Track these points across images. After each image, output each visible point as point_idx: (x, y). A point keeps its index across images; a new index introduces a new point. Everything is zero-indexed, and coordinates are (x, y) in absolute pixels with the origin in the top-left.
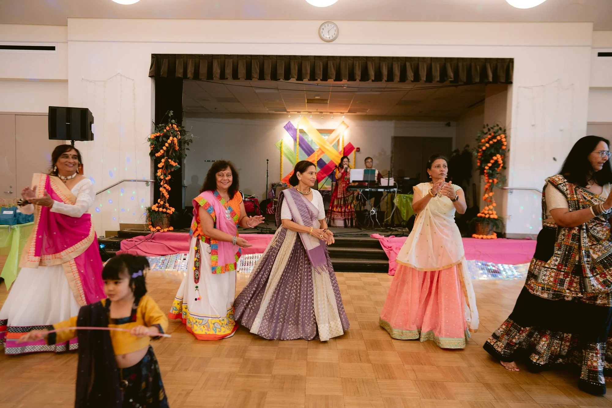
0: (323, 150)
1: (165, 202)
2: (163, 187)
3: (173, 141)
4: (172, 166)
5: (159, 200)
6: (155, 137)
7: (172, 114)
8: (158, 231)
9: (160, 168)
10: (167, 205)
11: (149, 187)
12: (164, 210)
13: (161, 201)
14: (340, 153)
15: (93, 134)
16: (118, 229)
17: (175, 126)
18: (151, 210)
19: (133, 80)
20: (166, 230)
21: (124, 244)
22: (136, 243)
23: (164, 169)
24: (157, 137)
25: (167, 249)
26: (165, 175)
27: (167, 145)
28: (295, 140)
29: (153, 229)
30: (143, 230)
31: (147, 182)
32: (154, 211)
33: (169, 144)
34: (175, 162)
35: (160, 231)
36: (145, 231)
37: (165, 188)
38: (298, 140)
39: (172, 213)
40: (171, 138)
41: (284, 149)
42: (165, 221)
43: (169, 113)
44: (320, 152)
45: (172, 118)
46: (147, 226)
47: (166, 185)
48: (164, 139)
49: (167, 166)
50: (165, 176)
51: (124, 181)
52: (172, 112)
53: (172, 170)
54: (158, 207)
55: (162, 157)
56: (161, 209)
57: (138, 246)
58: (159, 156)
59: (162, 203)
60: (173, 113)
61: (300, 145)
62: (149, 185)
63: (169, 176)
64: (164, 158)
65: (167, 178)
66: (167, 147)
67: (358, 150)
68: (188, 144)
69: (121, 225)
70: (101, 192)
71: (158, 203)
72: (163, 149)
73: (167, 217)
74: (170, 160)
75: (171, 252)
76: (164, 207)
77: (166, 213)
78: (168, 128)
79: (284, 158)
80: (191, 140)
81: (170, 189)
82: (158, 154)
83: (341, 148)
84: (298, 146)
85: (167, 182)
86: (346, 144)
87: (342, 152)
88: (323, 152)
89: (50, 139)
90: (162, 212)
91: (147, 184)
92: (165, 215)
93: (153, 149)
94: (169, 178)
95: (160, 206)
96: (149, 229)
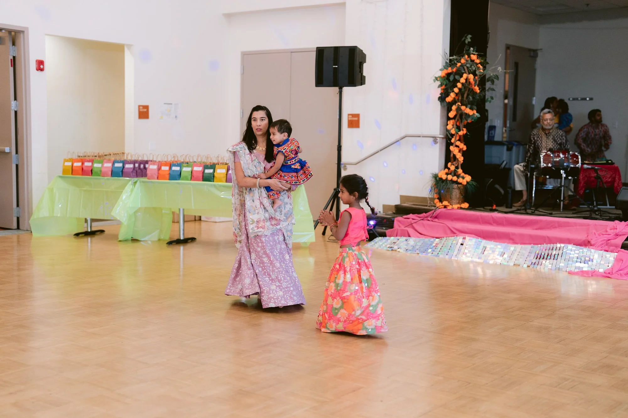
1: (457, 168)
2: (454, 145)
3: (467, 79)
4: (468, 115)
5: (450, 164)
6: (445, 74)
7: (469, 40)
8: (445, 207)
9: (451, 119)
10: (460, 171)
11: (438, 145)
12: (455, 178)
13: (452, 166)
15: (365, 77)
16: (397, 202)
17: (474, 57)
18: (438, 179)
20: (456, 206)
21: (399, 221)
22: (412, 222)
23: (456, 119)
24: (449, 75)
26: (459, 128)
27: (459, 85)
29: (439, 204)
30: (426, 206)
31: (435, 139)
32: (441, 179)
33: (462, 84)
34: (471, 109)
35: (447, 208)
36: (429, 206)
37: (457, 147)
39: (465, 183)
40: (465, 76)
42: (456, 193)
43: (466, 38)
45: (471, 45)
46: (432, 199)
47: (458, 143)
48: (457, 77)
49: (461, 116)
50: (457, 130)
51: (406, 137)
52: (470, 36)
53: (469, 121)
54: (447, 174)
55: (454, 102)
56: (450, 177)
57: (414, 225)
58: (450, 101)
59: (452, 168)
60: (471, 38)
62: (438, 142)
63: (465, 129)
64: (455, 105)
65: (461, 133)
66: (460, 89)
68: (493, 82)
69: (402, 197)
70: (378, 152)
71: (449, 169)
72: (454, 92)
73: (459, 188)
74: (463, 108)
76: (455, 174)
77: (457, 182)
78: (463, 61)
80: (497, 76)
81: (465, 148)
82: (449, 99)
85: (460, 139)
89: (316, 86)
90: (452, 181)
91: (435, 142)
92: (455, 186)
93: (443, 92)
94: (464, 132)
95: (449, 172)
96: (434, 205)
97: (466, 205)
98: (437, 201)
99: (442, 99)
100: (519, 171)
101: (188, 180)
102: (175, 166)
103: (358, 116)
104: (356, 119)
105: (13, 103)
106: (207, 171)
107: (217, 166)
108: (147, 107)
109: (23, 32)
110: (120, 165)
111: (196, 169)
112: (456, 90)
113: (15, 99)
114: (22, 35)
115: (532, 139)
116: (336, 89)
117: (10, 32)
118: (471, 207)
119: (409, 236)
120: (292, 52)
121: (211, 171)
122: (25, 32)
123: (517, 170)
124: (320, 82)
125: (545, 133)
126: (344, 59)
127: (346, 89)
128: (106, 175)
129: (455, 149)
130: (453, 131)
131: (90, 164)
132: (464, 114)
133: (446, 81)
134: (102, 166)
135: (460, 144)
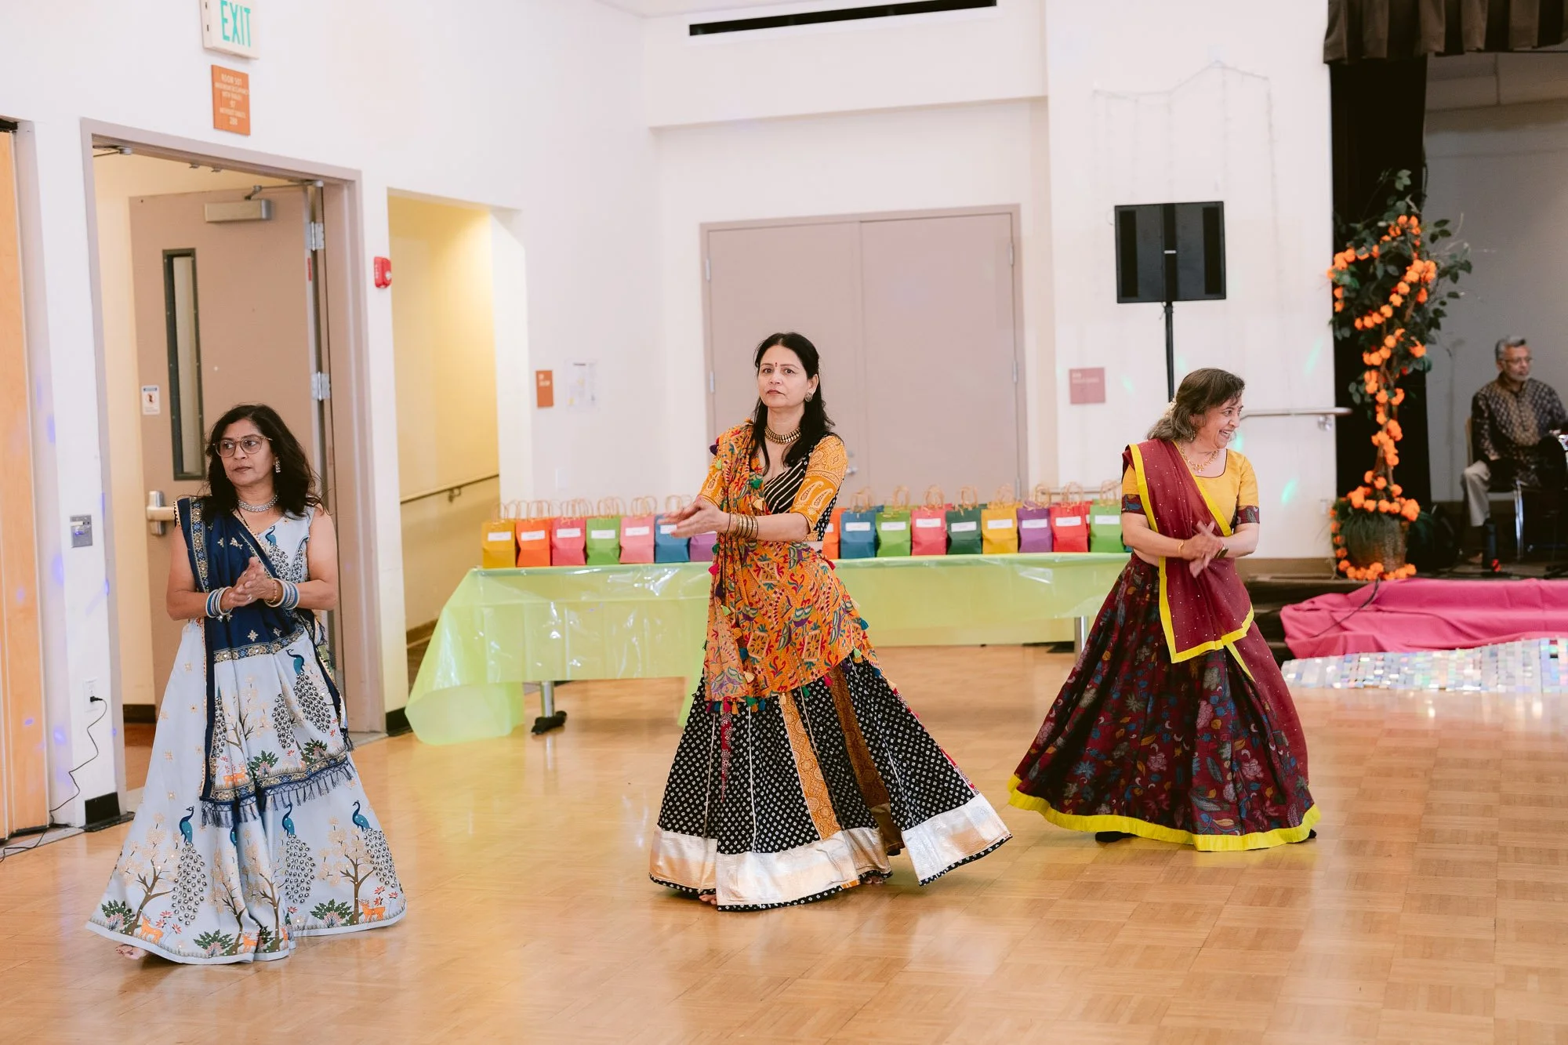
1: (1387, 482)
2: (1384, 429)
3: (1420, 274)
5: (1368, 476)
6: (1349, 263)
7: (1408, 182)
8: (1382, 577)
9: (1372, 367)
11: (1331, 432)
12: (1393, 507)
13: (1375, 477)
17: (1411, 221)
18: (1350, 510)
19: (1266, 78)
20: (1399, 573)
21: (1291, 618)
22: (1338, 617)
23: (1382, 369)
24: (1360, 264)
25: (1449, 631)
26: (1390, 390)
27: (1403, 288)
29: (1352, 572)
30: (1329, 578)
31: (1322, 417)
32: (1362, 510)
33: (1411, 284)
35: (1389, 578)
36: (1337, 578)
37: (1388, 432)
39: (1414, 518)
40: (1419, 265)
43: (1394, 176)
46: (1334, 561)
47: (1390, 424)
48: (1391, 269)
49: (1394, 357)
50: (1390, 393)
53: (1409, 371)
54: (1372, 498)
55: (1389, 326)
57: (1346, 624)
58: (1371, 325)
59: (1378, 482)
62: (1330, 425)
63: (1401, 391)
64: (1392, 335)
65: (1395, 401)
66: (1404, 297)
68: (1455, 278)
71: (1368, 485)
72: (1391, 303)
74: (1414, 340)
75: (1465, 641)
76: (1390, 497)
77: (1399, 516)
78: (1396, 232)
81: (1401, 435)
82: (1367, 322)
85: (1395, 412)
89: (1119, 301)
90: (1389, 513)
91: (1322, 425)
92: (1396, 523)
93: (1339, 307)
94: (1399, 397)
95: (1373, 495)
96: (1342, 574)
97: (1411, 569)
98: (1344, 564)
99: (1340, 321)
100: (1478, 483)
101: (903, 554)
102: (853, 519)
103: (1099, 373)
104: (1095, 380)
105: (315, 378)
106: (956, 528)
107: (984, 512)
108: (548, 375)
109: (352, 182)
111: (921, 523)
112: (1396, 300)
113: (320, 369)
114: (346, 192)
115: (1484, 407)
117: (304, 181)
118: (1422, 572)
119: (1381, 649)
120: (865, 220)
121: (971, 526)
122: (357, 184)
123: (1475, 478)
124: (1129, 290)
125: (1512, 392)
126: (1192, 234)
128: (636, 558)
129: (1387, 440)
130: (1383, 397)
131: (576, 533)
132: (1403, 354)
133: (1346, 279)
134: (618, 535)
135: (1395, 427)
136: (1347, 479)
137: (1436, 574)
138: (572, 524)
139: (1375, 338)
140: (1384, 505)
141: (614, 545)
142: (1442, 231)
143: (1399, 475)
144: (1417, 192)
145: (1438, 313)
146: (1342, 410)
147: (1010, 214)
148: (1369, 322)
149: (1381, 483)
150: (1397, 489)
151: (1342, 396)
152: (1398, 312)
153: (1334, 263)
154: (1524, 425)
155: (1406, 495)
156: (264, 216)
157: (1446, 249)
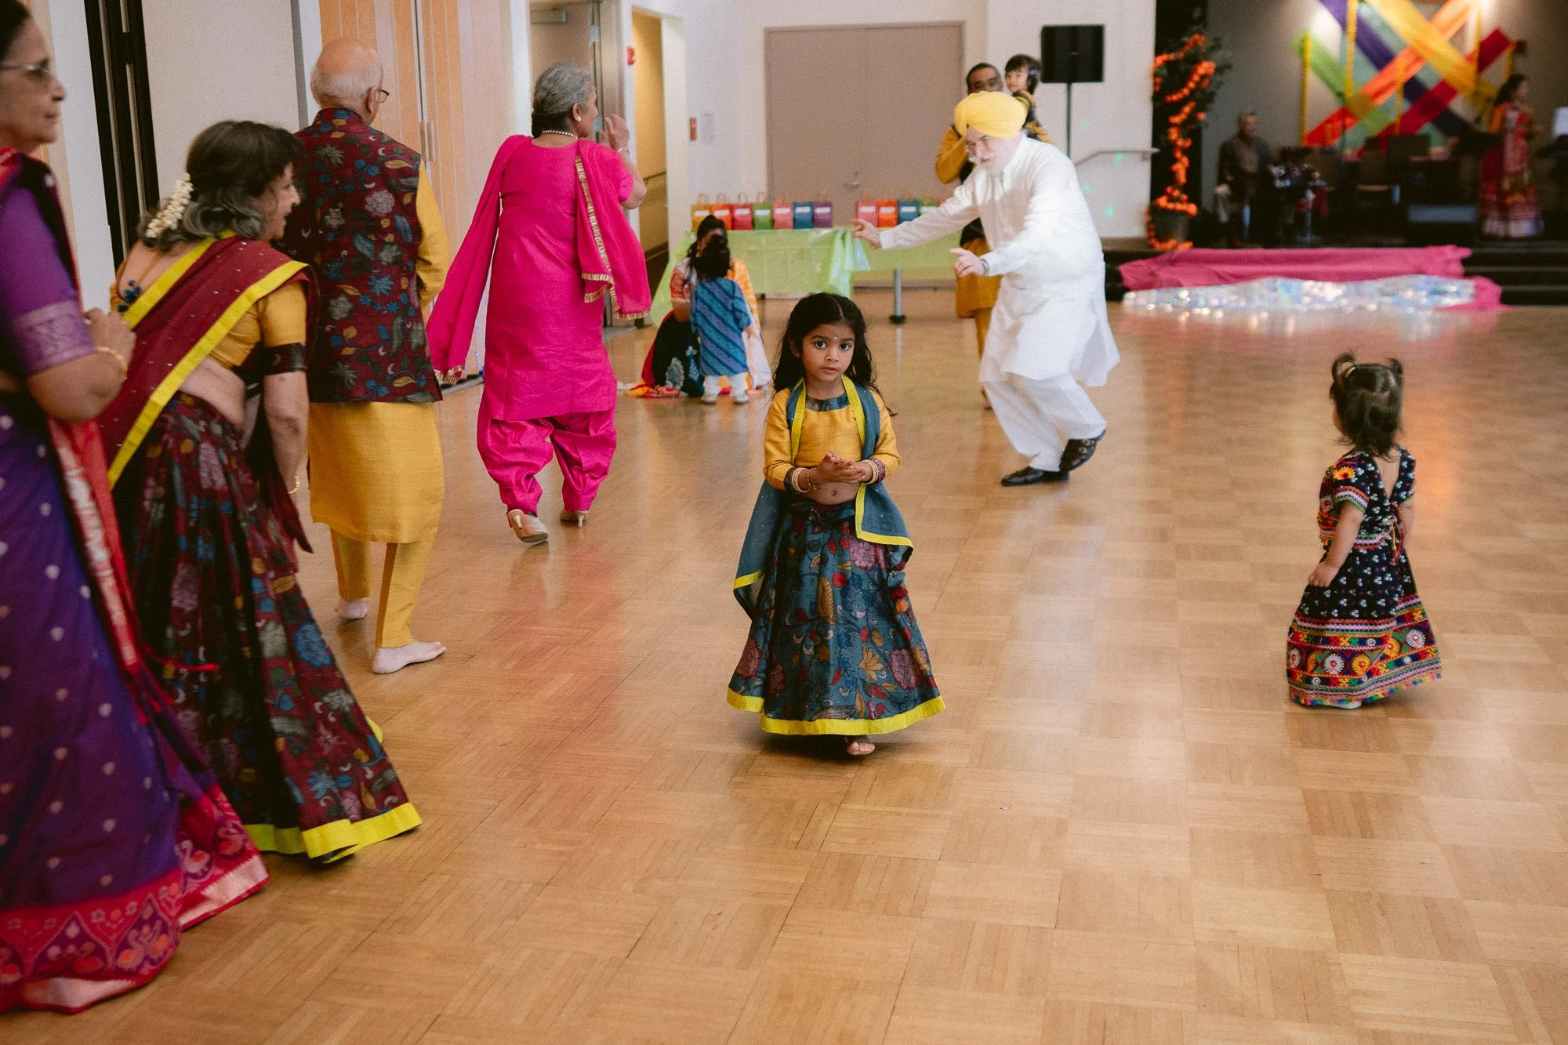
0: (1422, 52)
1: (1181, 192)
2: (1180, 161)
5: (1169, 190)
6: (1164, 62)
7: (1199, 15)
9: (1175, 125)
11: (1147, 164)
13: (1173, 190)
14: (1469, 59)
15: (1104, 73)
18: (1158, 209)
20: (1185, 245)
22: (1152, 270)
23: (1184, 127)
24: (1171, 63)
26: (1184, 138)
27: (1196, 77)
28: (1344, 25)
29: (1160, 246)
30: (1145, 249)
31: (1144, 154)
32: (1165, 209)
33: (1202, 75)
37: (1182, 163)
38: (1352, 28)
39: (1192, 213)
40: (1205, 64)
41: (1310, 56)
42: (1181, 227)
43: (1191, 11)
44: (1411, 58)
45: (1197, 21)
48: (1187, 66)
51: (1100, 153)
53: (1195, 128)
55: (1184, 101)
58: (1176, 100)
60: (1200, 11)
61: (1359, 42)
63: (1189, 140)
64: (1187, 107)
67: (1521, 48)
68: (1223, 73)
71: (1169, 194)
72: (1188, 87)
75: (1223, 282)
77: (1184, 213)
79: (1312, 79)
83: (1471, 45)
84: (1351, 47)
85: (1185, 152)
86: (1487, 31)
87: (1476, 56)
88: (1419, 59)
90: (1180, 211)
91: (1144, 159)
92: (1184, 217)
93: (1158, 88)
94: (1188, 144)
95: (1171, 199)
96: (1151, 246)
97: (1190, 243)
98: (1153, 241)
99: (1158, 98)
102: (906, 205)
108: (695, 121)
110: (807, 210)
112: (1192, 85)
116: (1063, 86)
118: (1196, 245)
125: (1245, 142)
127: (1077, 87)
128: (783, 226)
129: (1181, 168)
130: (1180, 142)
131: (746, 212)
132: (1192, 118)
133: (1165, 72)
134: (772, 212)
135: (1185, 160)
136: (1157, 189)
137: (1205, 246)
138: (745, 206)
139: (1177, 108)
140: (1179, 207)
141: (769, 219)
142: (1217, 45)
143: (1185, 189)
144: (1203, 20)
145: (1213, 94)
146: (1156, 150)
147: (958, 28)
148: (1175, 98)
149: (1176, 193)
150: (1185, 197)
151: (1156, 141)
152: (1192, 92)
153: (1155, 61)
154: (1250, 161)
155: (1189, 201)
156: (564, 19)
157: (1220, 54)
